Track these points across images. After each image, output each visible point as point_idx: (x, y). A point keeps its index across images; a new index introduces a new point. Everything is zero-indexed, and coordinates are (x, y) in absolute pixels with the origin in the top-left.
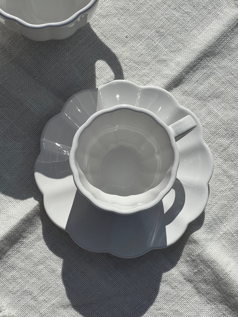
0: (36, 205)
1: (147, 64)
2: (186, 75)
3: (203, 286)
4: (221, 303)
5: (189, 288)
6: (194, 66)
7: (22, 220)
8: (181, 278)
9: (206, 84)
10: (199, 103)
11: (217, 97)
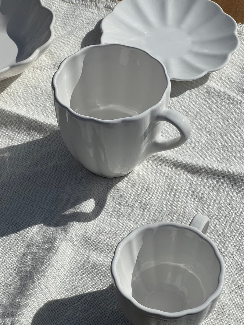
0: (35, 120)
1: (194, 148)
2: (204, 173)
3: (29, 257)
4: (21, 278)
5: (22, 250)
6: (215, 175)
7: (19, 115)
8: (28, 240)
9: (207, 191)
10: (189, 193)
11: (202, 203)
